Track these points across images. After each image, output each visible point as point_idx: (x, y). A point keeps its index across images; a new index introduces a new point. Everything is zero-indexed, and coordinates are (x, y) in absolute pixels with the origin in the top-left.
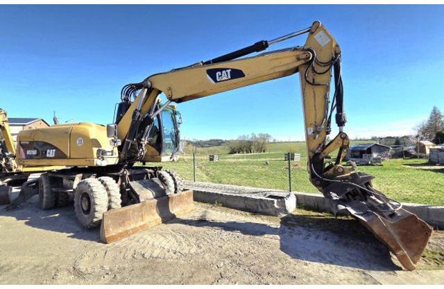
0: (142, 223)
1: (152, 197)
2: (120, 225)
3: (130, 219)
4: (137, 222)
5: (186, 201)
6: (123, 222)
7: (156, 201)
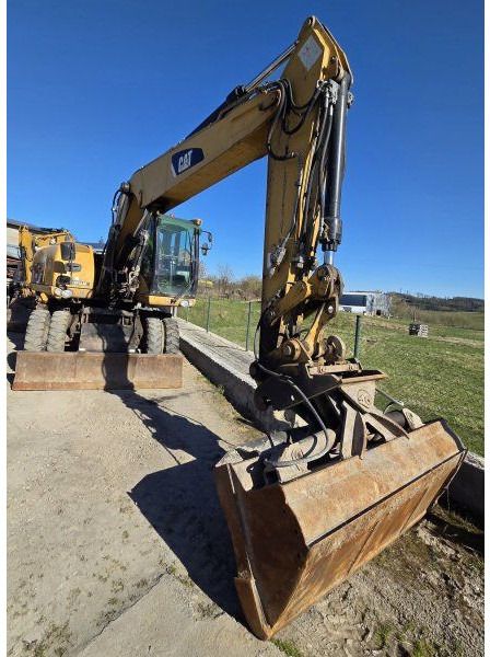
0: (72, 380)
1: (101, 348)
2: (39, 372)
3: (55, 370)
4: (65, 376)
5: (164, 369)
6: (45, 370)
7: (103, 354)
